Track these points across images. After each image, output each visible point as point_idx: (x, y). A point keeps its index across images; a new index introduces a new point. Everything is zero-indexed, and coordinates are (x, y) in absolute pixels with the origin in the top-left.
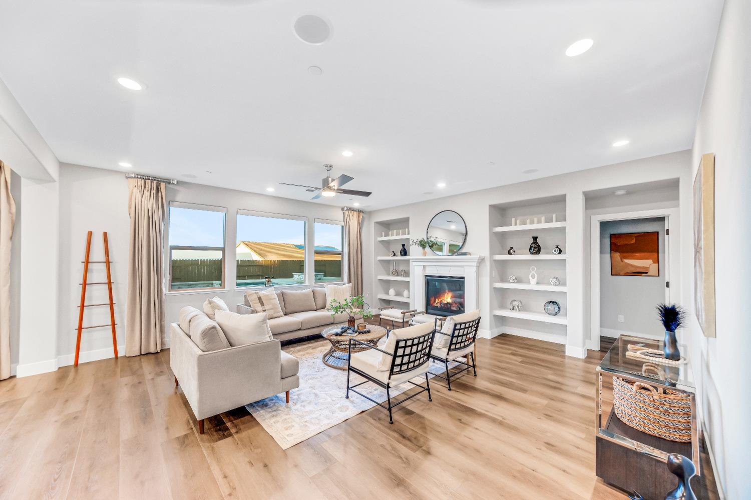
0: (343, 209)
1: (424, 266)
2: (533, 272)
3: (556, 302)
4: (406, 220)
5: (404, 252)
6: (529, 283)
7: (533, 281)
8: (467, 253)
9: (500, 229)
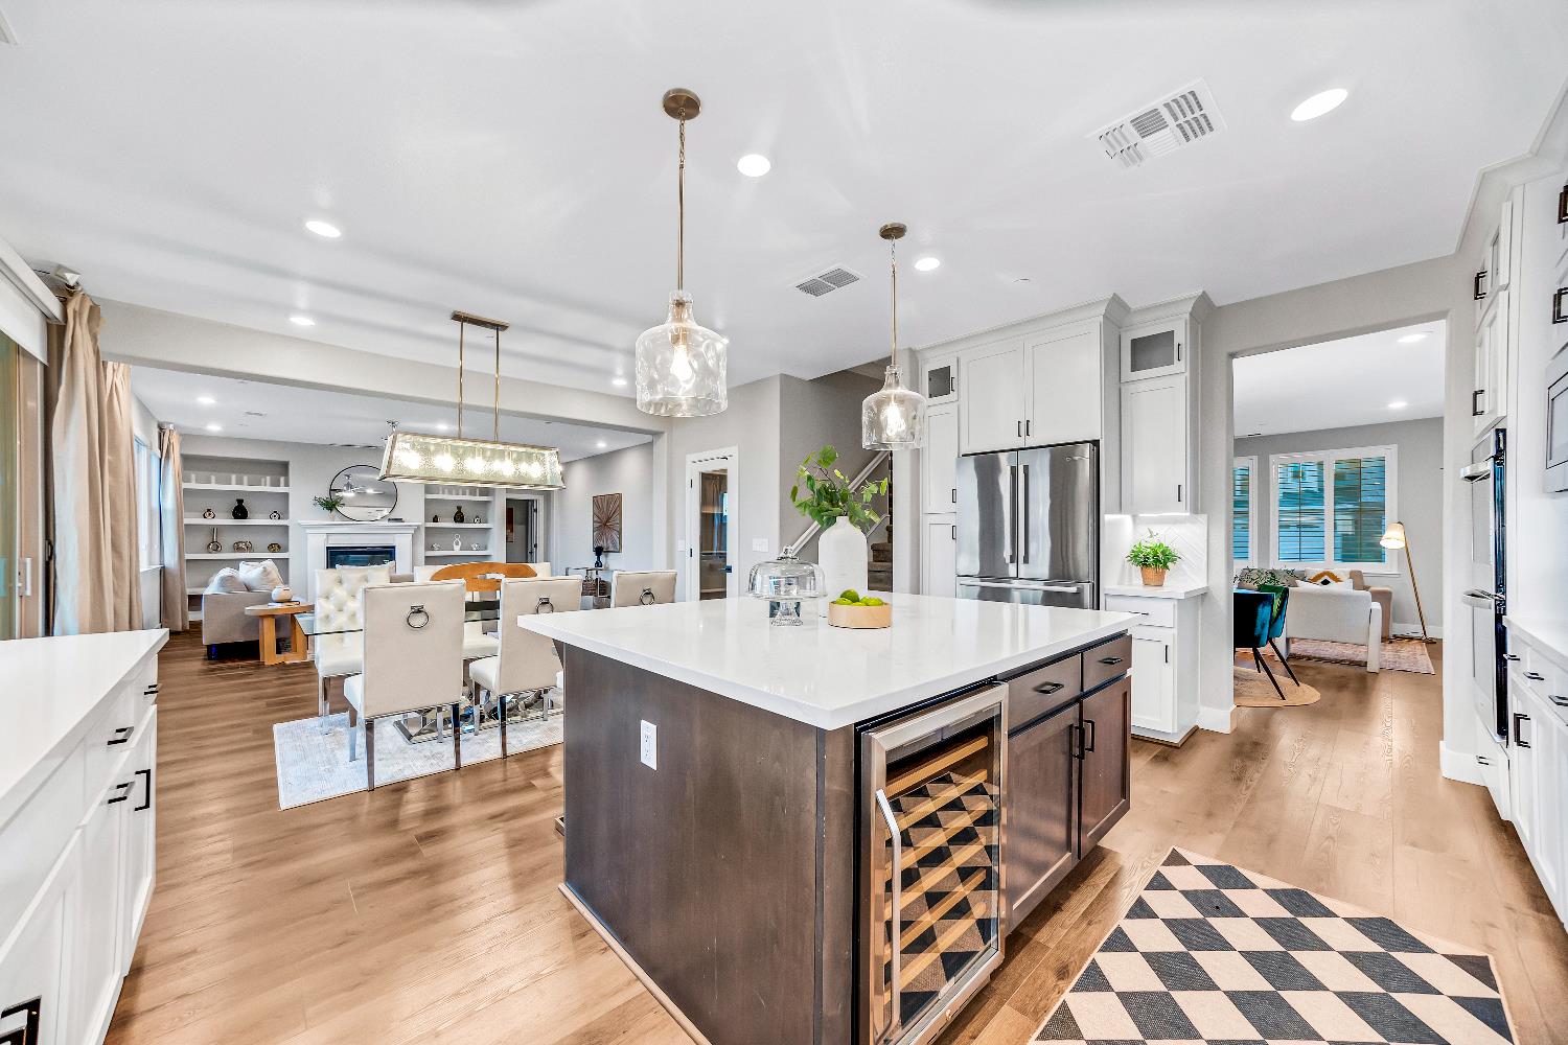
1: (329, 533)
2: (457, 539)
4: (285, 466)
5: (240, 513)
6: (452, 549)
7: (457, 547)
8: (400, 520)
9: (430, 496)
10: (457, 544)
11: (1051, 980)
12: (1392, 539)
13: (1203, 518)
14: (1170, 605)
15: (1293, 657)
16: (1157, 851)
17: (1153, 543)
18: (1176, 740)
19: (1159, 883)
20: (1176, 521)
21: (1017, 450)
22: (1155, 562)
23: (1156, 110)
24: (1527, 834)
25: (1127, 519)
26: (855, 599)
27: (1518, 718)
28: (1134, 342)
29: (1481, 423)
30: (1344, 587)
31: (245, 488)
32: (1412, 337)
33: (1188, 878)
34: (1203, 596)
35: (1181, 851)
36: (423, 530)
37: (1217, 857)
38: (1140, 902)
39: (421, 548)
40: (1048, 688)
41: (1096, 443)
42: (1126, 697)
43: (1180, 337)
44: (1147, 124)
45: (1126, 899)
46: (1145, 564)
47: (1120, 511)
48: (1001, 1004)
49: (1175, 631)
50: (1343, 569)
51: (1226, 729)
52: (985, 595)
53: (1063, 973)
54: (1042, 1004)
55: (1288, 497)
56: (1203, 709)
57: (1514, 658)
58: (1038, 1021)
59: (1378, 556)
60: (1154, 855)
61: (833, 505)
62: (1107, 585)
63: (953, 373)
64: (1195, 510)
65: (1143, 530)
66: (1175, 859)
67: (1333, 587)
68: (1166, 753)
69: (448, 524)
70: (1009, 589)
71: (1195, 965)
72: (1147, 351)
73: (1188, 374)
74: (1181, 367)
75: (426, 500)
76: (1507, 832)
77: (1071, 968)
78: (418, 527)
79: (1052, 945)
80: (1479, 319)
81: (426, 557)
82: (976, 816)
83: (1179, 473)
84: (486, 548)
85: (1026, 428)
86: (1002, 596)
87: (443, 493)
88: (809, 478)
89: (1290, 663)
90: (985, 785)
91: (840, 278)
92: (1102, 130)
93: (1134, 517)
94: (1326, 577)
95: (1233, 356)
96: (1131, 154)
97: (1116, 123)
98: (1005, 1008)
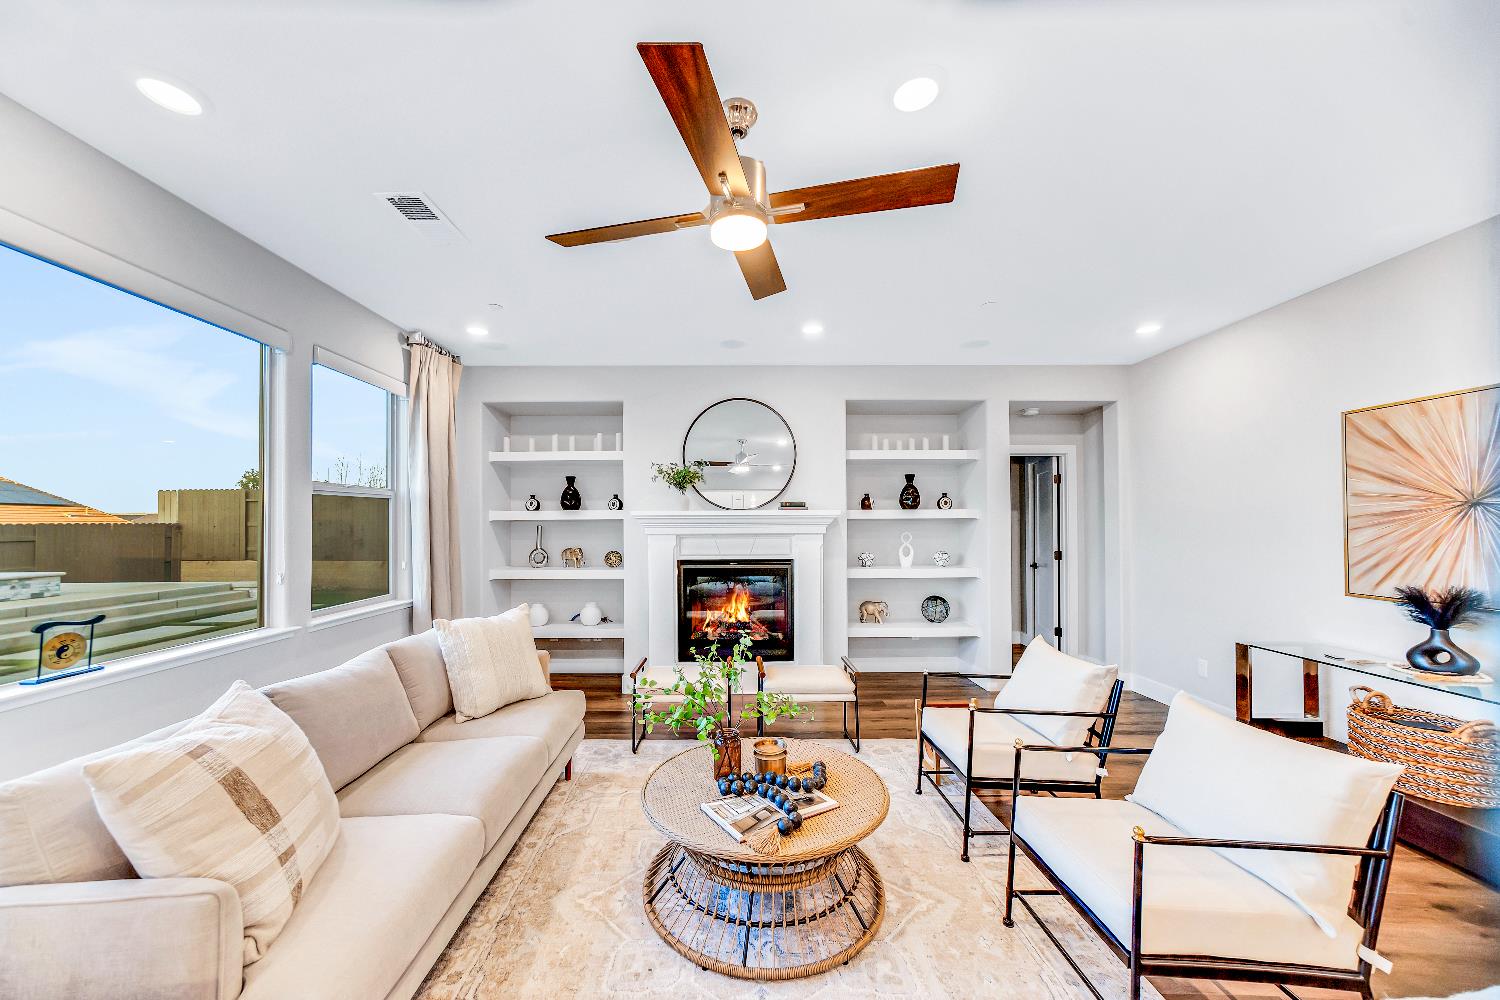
0: (406, 340)
1: (677, 536)
2: (907, 544)
3: (941, 599)
4: (615, 411)
5: (571, 499)
6: (898, 564)
7: (906, 561)
8: (801, 505)
9: (856, 455)
10: (907, 554)
31: (572, 455)
36: (844, 526)
39: (840, 561)
69: (887, 510)
75: (849, 462)
78: (836, 520)
81: (850, 581)
84: (960, 562)
87: (880, 447)
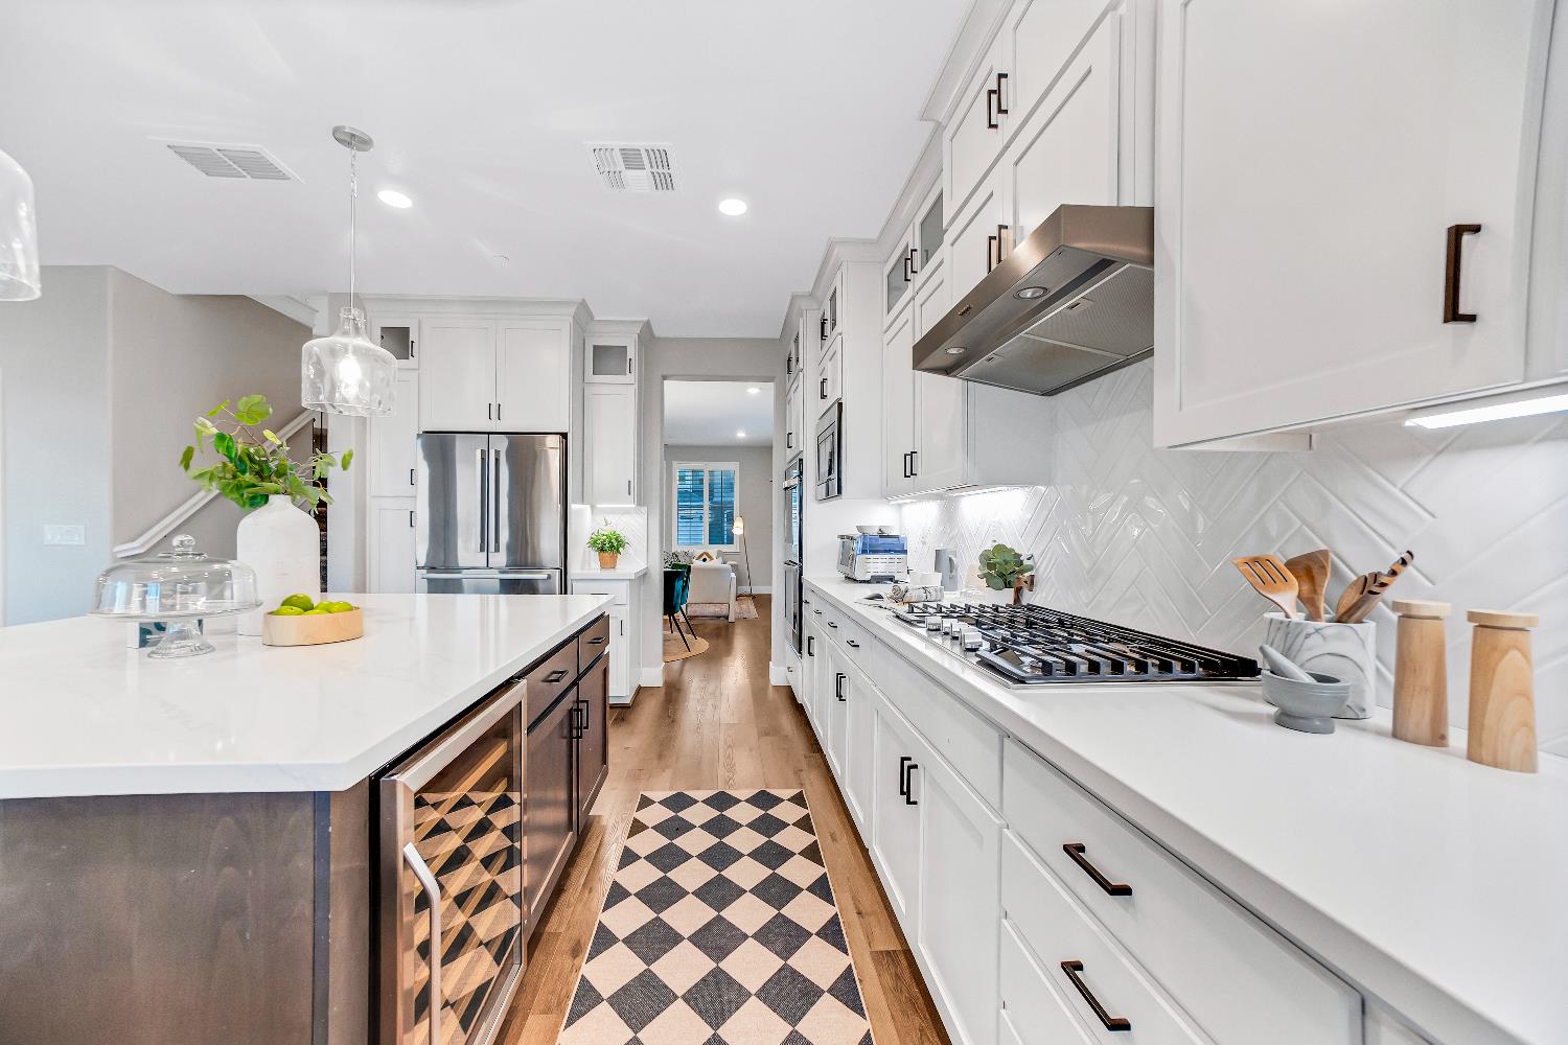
11: (568, 962)
12: (738, 529)
13: (644, 509)
14: (625, 585)
15: (692, 618)
16: (630, 801)
17: (607, 530)
18: (628, 701)
19: (637, 827)
20: (627, 512)
21: (489, 433)
22: (609, 548)
23: (639, 150)
24: (810, 708)
25: (587, 508)
26: (307, 607)
27: (810, 638)
28: (595, 348)
29: (790, 454)
30: (716, 563)
32: (753, 390)
33: (657, 814)
34: (644, 576)
35: (647, 794)
37: (671, 789)
38: (627, 851)
40: (554, 677)
41: (564, 436)
42: (605, 672)
43: (631, 353)
44: (631, 158)
45: (612, 855)
46: (602, 550)
47: (583, 502)
48: (525, 1018)
49: (628, 607)
50: (713, 550)
51: (660, 683)
52: (436, 587)
53: (576, 952)
54: (564, 991)
55: (683, 495)
56: (645, 670)
57: (806, 602)
58: (562, 1012)
59: (731, 541)
60: (629, 805)
61: (263, 479)
62: (574, 570)
63: (412, 337)
64: (639, 504)
65: (600, 519)
66: (645, 802)
67: (708, 564)
68: (624, 712)
70: (460, 580)
71: (672, 883)
72: (606, 358)
73: (636, 386)
74: (631, 378)
76: (799, 710)
77: (582, 941)
79: (562, 930)
80: (788, 387)
82: (466, 832)
83: (630, 473)
85: (493, 411)
86: (453, 587)
88: (221, 437)
89: (691, 623)
90: (469, 795)
91: (257, 167)
92: (598, 144)
93: (592, 507)
94: (705, 556)
95: (665, 378)
96: (616, 180)
97: (609, 143)
98: (531, 1018)
